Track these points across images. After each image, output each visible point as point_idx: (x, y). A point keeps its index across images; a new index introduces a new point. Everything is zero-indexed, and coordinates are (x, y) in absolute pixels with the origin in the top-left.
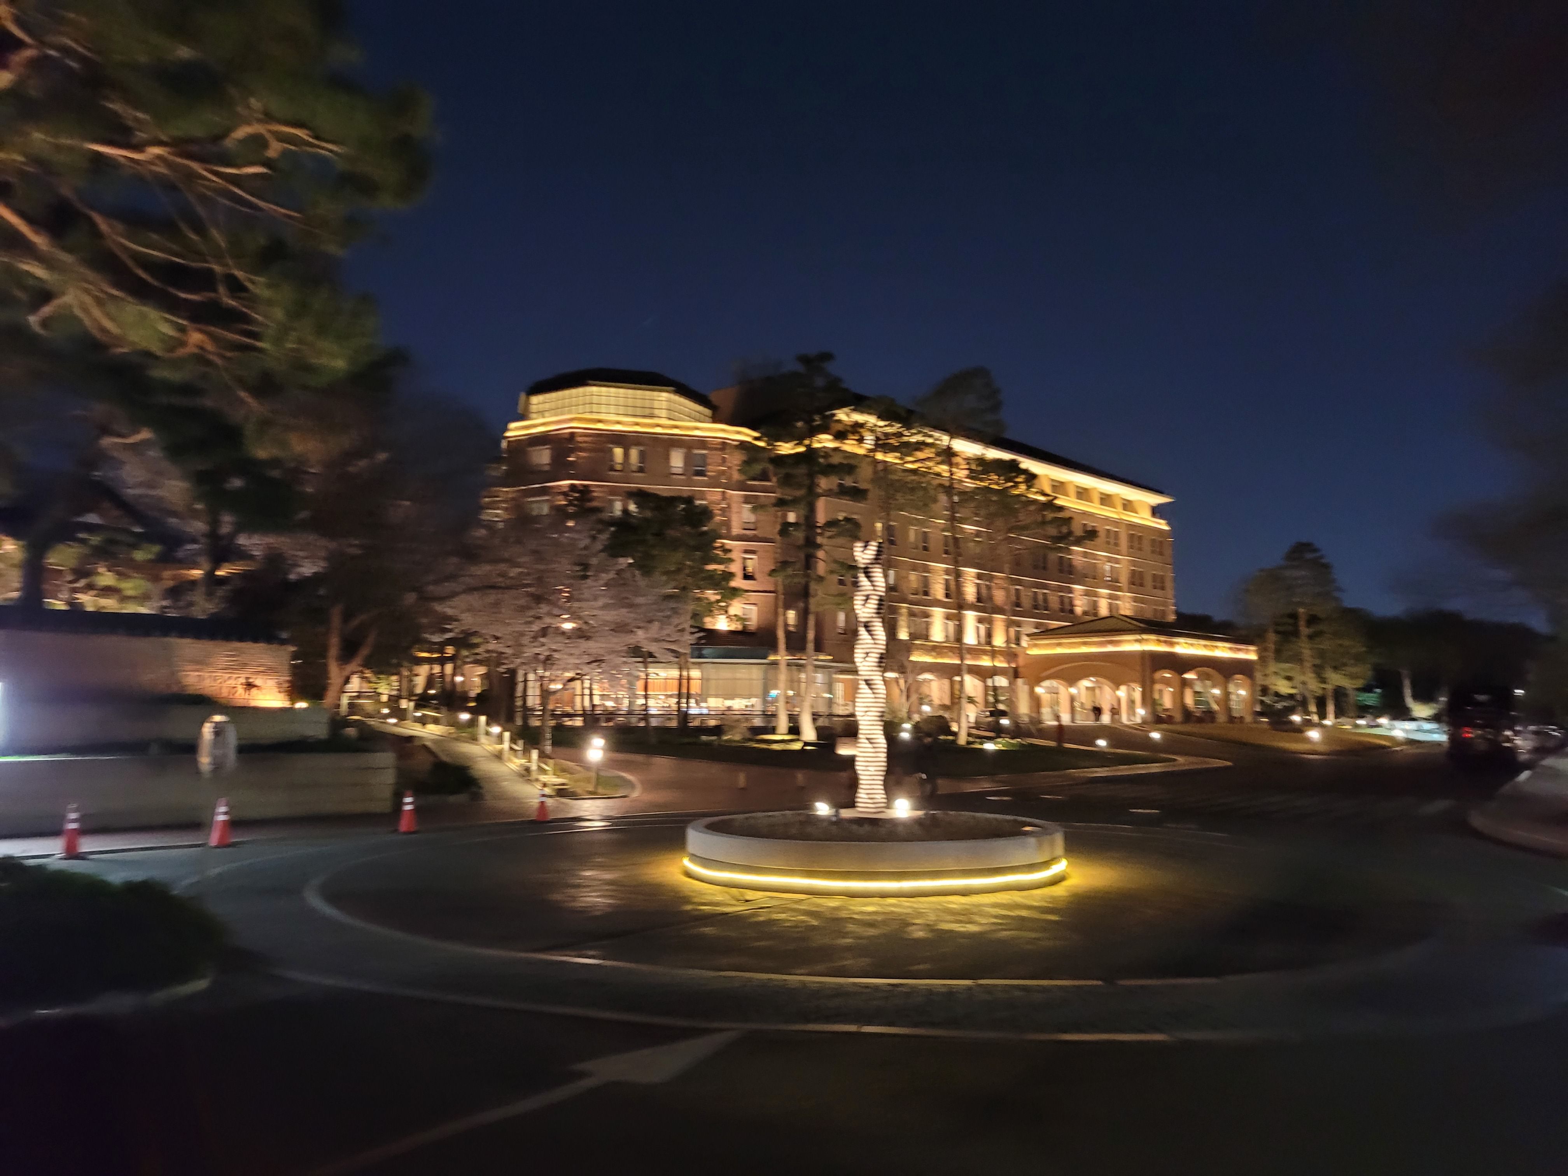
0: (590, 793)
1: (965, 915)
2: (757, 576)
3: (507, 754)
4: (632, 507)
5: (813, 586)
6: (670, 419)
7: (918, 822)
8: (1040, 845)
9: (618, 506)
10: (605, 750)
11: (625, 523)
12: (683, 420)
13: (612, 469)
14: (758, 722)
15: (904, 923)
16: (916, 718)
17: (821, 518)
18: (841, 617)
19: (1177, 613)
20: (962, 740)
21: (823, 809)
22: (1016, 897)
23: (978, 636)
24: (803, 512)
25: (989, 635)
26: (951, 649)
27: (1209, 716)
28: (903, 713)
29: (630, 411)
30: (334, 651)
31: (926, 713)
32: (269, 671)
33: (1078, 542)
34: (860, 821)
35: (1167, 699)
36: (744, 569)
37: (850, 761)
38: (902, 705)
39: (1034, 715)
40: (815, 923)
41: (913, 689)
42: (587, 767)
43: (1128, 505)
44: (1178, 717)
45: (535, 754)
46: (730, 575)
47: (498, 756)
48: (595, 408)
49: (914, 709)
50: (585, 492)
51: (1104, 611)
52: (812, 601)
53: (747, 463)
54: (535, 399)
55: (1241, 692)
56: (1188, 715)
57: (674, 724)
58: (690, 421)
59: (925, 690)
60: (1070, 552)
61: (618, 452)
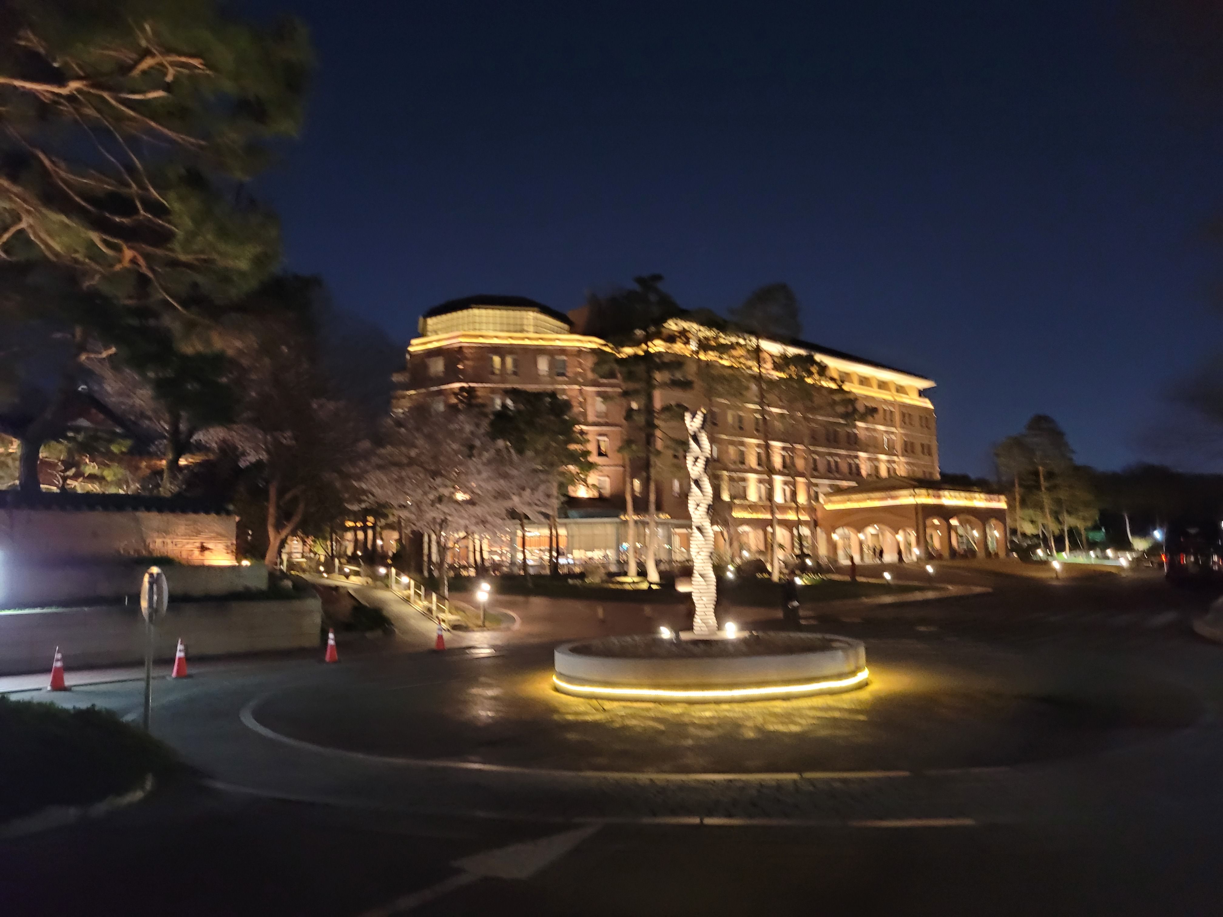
0: (480, 626)
1: (788, 717)
2: (609, 454)
3: (412, 598)
4: (509, 402)
5: (653, 459)
6: (536, 333)
7: (744, 641)
8: (847, 658)
9: (498, 403)
10: (490, 593)
11: (503, 415)
12: (547, 333)
13: (493, 373)
14: (613, 569)
15: (736, 725)
16: (738, 561)
17: (658, 404)
18: (676, 484)
19: (941, 474)
20: (776, 577)
21: (666, 633)
22: (830, 701)
23: (785, 495)
24: (643, 402)
25: (794, 494)
26: (764, 507)
27: (970, 553)
28: (728, 558)
29: (505, 328)
30: (271, 520)
31: (746, 558)
32: (219, 536)
33: (863, 418)
34: (696, 642)
35: (937, 542)
36: (599, 447)
37: (688, 596)
38: (726, 550)
39: (831, 556)
40: (661, 727)
41: (734, 538)
42: (477, 606)
43: (900, 389)
44: (946, 554)
45: (434, 597)
46: (587, 453)
47: (407, 600)
48: (477, 326)
49: (735, 554)
50: (471, 390)
51: (884, 473)
52: (653, 472)
53: (597, 364)
54: (431, 321)
55: (995, 533)
56: (953, 553)
57: (547, 572)
58: (551, 334)
59: (744, 539)
60: (855, 427)
61: (497, 360)
